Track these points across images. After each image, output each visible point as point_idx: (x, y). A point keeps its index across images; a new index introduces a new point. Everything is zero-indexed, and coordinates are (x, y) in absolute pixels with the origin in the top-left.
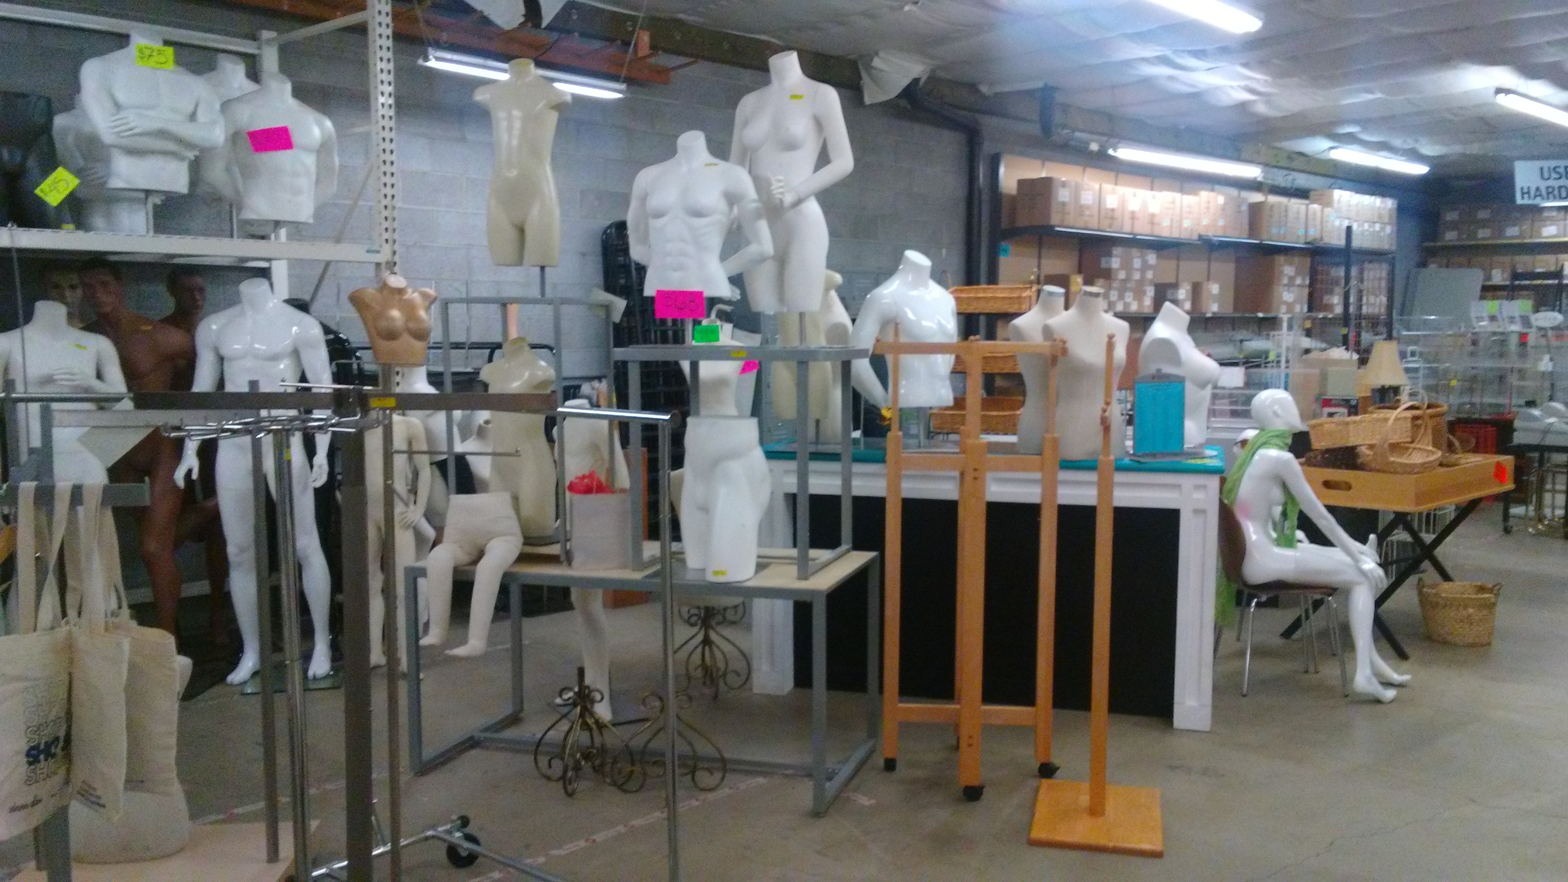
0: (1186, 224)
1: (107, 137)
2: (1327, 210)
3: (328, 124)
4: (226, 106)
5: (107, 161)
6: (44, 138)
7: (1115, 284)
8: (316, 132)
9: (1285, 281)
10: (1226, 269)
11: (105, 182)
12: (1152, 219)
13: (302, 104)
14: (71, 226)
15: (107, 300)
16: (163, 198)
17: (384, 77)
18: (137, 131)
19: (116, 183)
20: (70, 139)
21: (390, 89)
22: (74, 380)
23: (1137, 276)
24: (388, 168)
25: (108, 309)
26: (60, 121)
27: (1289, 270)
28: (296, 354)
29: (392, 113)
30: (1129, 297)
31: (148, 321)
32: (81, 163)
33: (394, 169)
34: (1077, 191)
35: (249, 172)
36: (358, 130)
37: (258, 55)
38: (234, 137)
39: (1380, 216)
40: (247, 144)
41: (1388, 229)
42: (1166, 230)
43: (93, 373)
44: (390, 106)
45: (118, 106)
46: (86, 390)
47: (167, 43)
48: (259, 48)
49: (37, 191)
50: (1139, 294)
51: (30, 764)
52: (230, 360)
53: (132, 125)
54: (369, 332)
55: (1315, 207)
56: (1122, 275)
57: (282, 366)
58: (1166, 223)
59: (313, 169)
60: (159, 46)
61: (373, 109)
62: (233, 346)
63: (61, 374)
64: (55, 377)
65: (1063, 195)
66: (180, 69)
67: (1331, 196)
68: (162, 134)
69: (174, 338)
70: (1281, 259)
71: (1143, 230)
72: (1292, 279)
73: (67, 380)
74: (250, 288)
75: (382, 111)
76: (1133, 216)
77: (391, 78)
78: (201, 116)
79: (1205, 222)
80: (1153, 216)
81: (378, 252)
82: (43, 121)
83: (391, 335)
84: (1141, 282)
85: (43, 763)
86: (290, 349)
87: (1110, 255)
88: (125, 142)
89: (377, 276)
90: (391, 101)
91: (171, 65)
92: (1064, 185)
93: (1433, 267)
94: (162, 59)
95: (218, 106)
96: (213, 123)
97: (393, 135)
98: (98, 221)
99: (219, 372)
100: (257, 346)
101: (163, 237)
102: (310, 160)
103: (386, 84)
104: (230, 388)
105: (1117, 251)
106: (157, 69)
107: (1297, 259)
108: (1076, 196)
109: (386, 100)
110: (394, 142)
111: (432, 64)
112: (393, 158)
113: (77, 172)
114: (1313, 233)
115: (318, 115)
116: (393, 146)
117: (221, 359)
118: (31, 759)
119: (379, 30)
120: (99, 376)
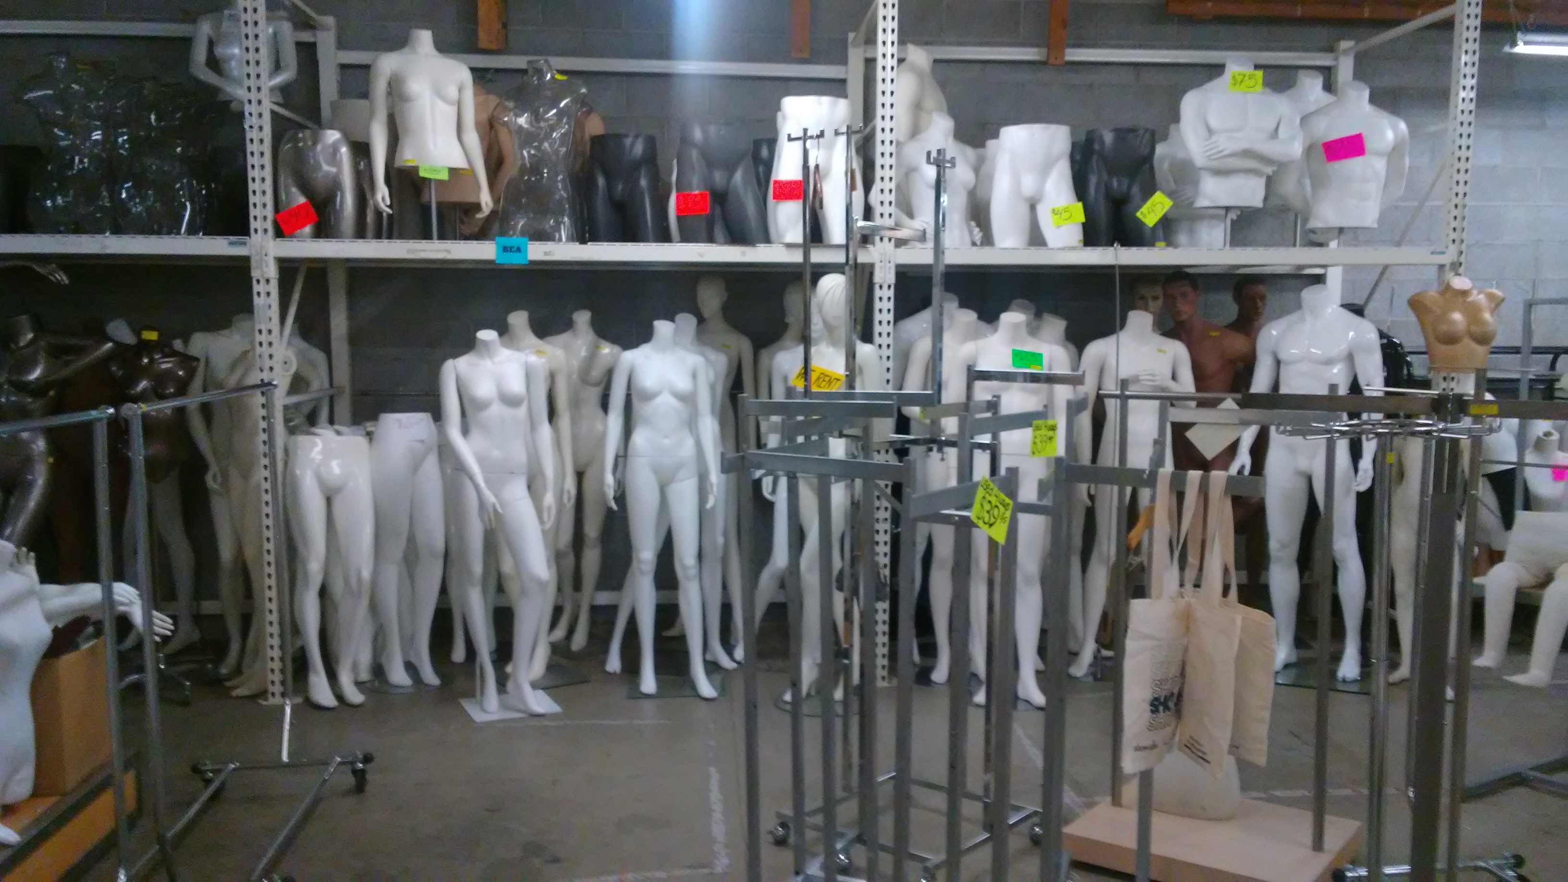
1: (1199, 160)
3: (1403, 126)
4: (1304, 120)
5: (1196, 183)
6: (1147, 166)
8: (1390, 135)
11: (1192, 203)
13: (1377, 109)
14: (1163, 244)
15: (1185, 309)
16: (1239, 213)
17: (1469, 70)
18: (1226, 152)
19: (1202, 202)
20: (1166, 165)
21: (1474, 82)
22: (1153, 381)
24: (1463, 165)
25: (1184, 317)
26: (1160, 149)
28: (1350, 358)
29: (1472, 107)
31: (1216, 328)
32: (1173, 186)
33: (1469, 165)
35: (1319, 182)
36: (1433, 129)
37: (1334, 66)
38: (1309, 150)
40: (1321, 153)
43: (1170, 376)
44: (1471, 100)
45: (1210, 131)
46: (1163, 389)
47: (1257, 67)
48: (1336, 59)
49: (1138, 214)
51: (1152, 712)
52: (1288, 363)
53: (1220, 149)
54: (1426, 338)
57: (1335, 371)
59: (1383, 173)
60: (1250, 70)
61: (1452, 104)
62: (1290, 351)
63: (1145, 375)
64: (1141, 378)
66: (1268, 90)
68: (1247, 153)
69: (1237, 343)
73: (1150, 380)
74: (1309, 294)
75: (1461, 107)
77: (1475, 70)
78: (1283, 133)
81: (1443, 253)
82: (1146, 151)
83: (1451, 339)
85: (1162, 714)
86: (1345, 353)
88: (1214, 164)
89: (1439, 277)
90: (1473, 95)
91: (1259, 87)
94: (1252, 83)
95: (1298, 121)
96: (1293, 138)
97: (1471, 130)
98: (1182, 238)
99: (1275, 375)
100: (1313, 350)
101: (1238, 250)
102: (1380, 165)
103: (1469, 77)
104: (1283, 390)
106: (1246, 93)
109: (1468, 94)
110: (1472, 137)
111: (1521, 49)
112: (1470, 153)
113: (1170, 195)
115: (1393, 118)
116: (1470, 142)
117: (1278, 363)
118: (1154, 709)
119: (1467, 22)
120: (1174, 378)
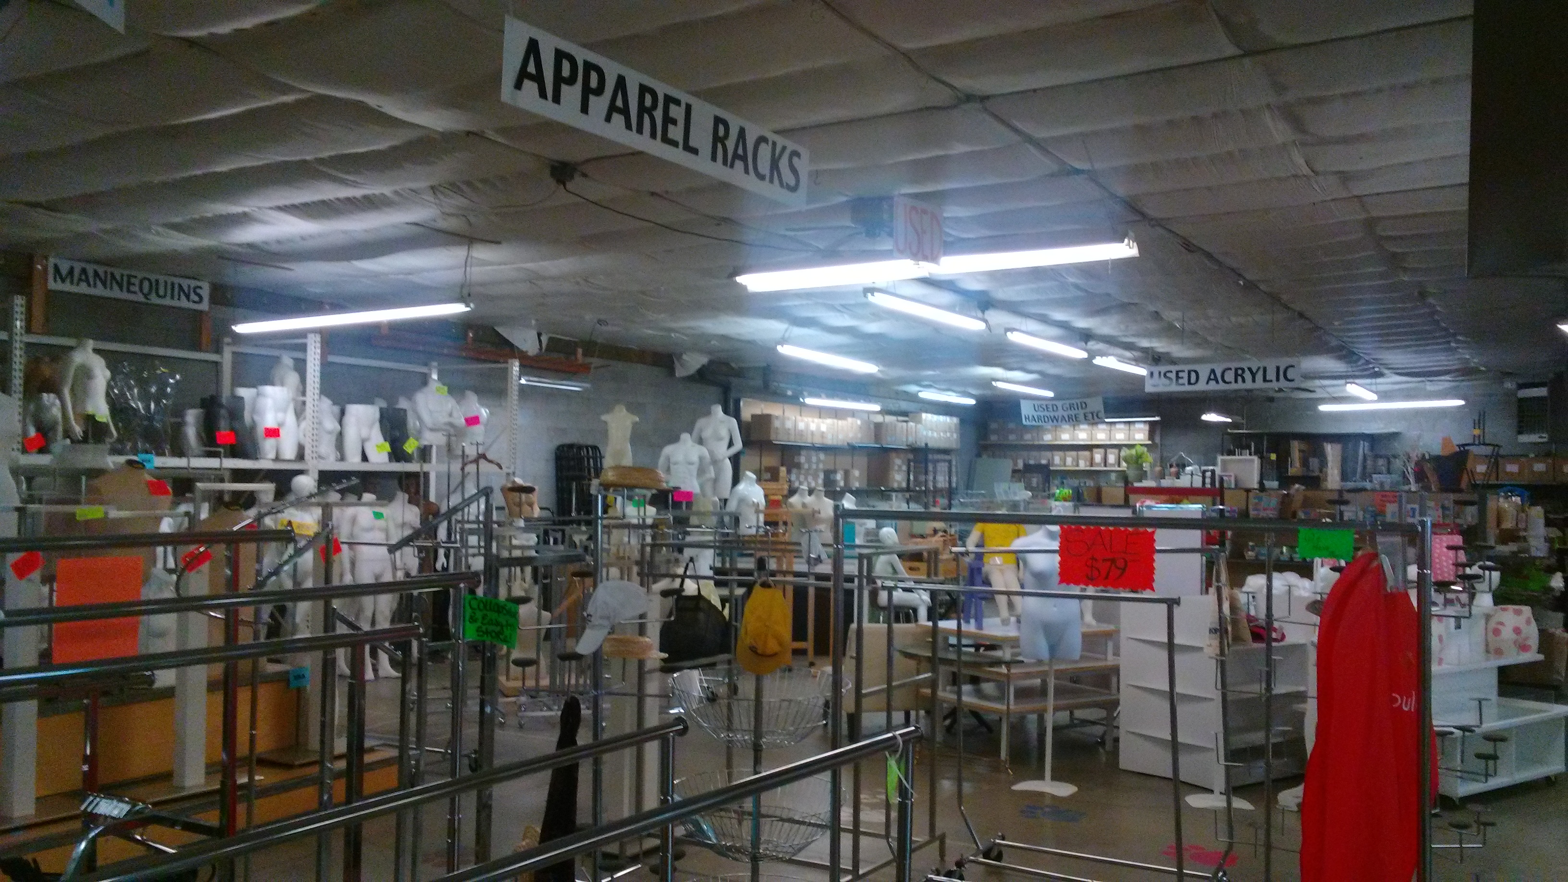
0: (841, 437)
1: (430, 425)
2: (919, 426)
3: (488, 411)
6: (404, 425)
7: (803, 472)
8: (485, 416)
9: (896, 468)
10: (862, 461)
12: (823, 435)
18: (441, 422)
20: (412, 425)
23: (814, 466)
27: (898, 462)
30: (810, 479)
34: (783, 420)
39: (950, 428)
41: (955, 436)
42: (829, 441)
45: (431, 412)
50: (816, 477)
53: (439, 420)
55: (911, 424)
56: (806, 466)
58: (830, 436)
59: (484, 432)
65: (776, 424)
67: (921, 417)
70: (893, 455)
71: (818, 441)
72: (900, 467)
76: (812, 433)
78: (454, 414)
79: (851, 435)
80: (823, 433)
84: (817, 470)
87: (799, 454)
88: (434, 427)
92: (777, 417)
93: (985, 457)
96: (460, 417)
102: (483, 429)
105: (803, 452)
107: (902, 455)
108: (783, 424)
114: (911, 439)
115: (485, 409)
